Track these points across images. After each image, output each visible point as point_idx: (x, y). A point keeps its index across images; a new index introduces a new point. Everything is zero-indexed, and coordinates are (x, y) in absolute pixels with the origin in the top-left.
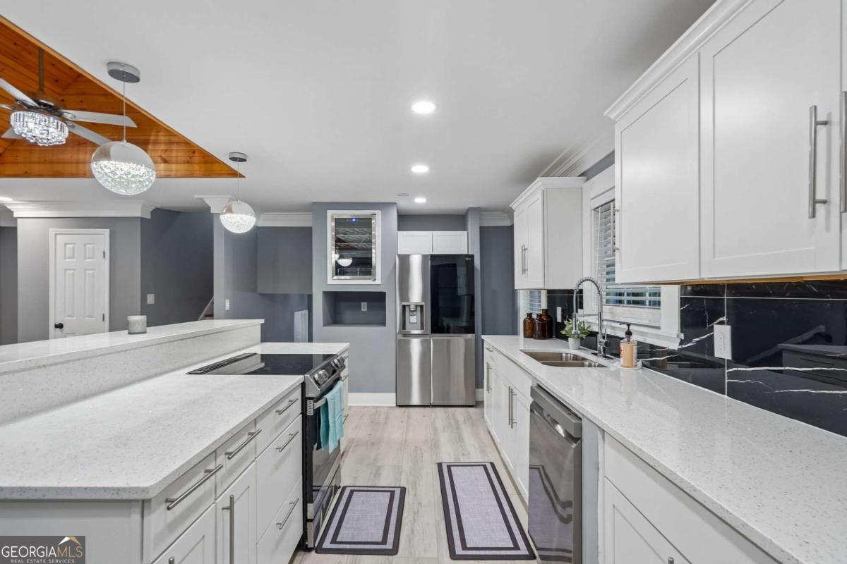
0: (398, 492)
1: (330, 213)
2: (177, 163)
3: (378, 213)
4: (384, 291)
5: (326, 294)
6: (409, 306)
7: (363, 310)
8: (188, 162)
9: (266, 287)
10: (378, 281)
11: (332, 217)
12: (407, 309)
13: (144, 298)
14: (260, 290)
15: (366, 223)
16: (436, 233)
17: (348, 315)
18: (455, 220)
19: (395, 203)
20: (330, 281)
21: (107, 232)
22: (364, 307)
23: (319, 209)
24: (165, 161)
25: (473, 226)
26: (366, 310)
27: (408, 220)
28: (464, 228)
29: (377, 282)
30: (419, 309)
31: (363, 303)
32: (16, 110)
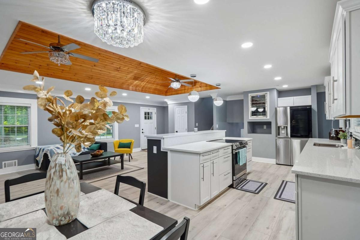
0: (264, 183)
1: (249, 95)
2: (203, 87)
3: (268, 93)
4: (270, 121)
5: (249, 122)
6: (281, 127)
7: (264, 128)
8: (206, 86)
9: (229, 120)
10: (269, 118)
11: (250, 96)
12: (280, 128)
13: (195, 124)
14: (228, 121)
15: (264, 97)
16: (295, 97)
17: (258, 130)
18: (306, 91)
19: (275, 88)
20: (250, 118)
21: (187, 106)
22: (265, 127)
23: (246, 93)
24: (200, 87)
25: (314, 93)
26: (266, 128)
27: (281, 93)
28: (310, 94)
29: (267, 118)
30: (285, 128)
31: (264, 126)
32: (172, 82)
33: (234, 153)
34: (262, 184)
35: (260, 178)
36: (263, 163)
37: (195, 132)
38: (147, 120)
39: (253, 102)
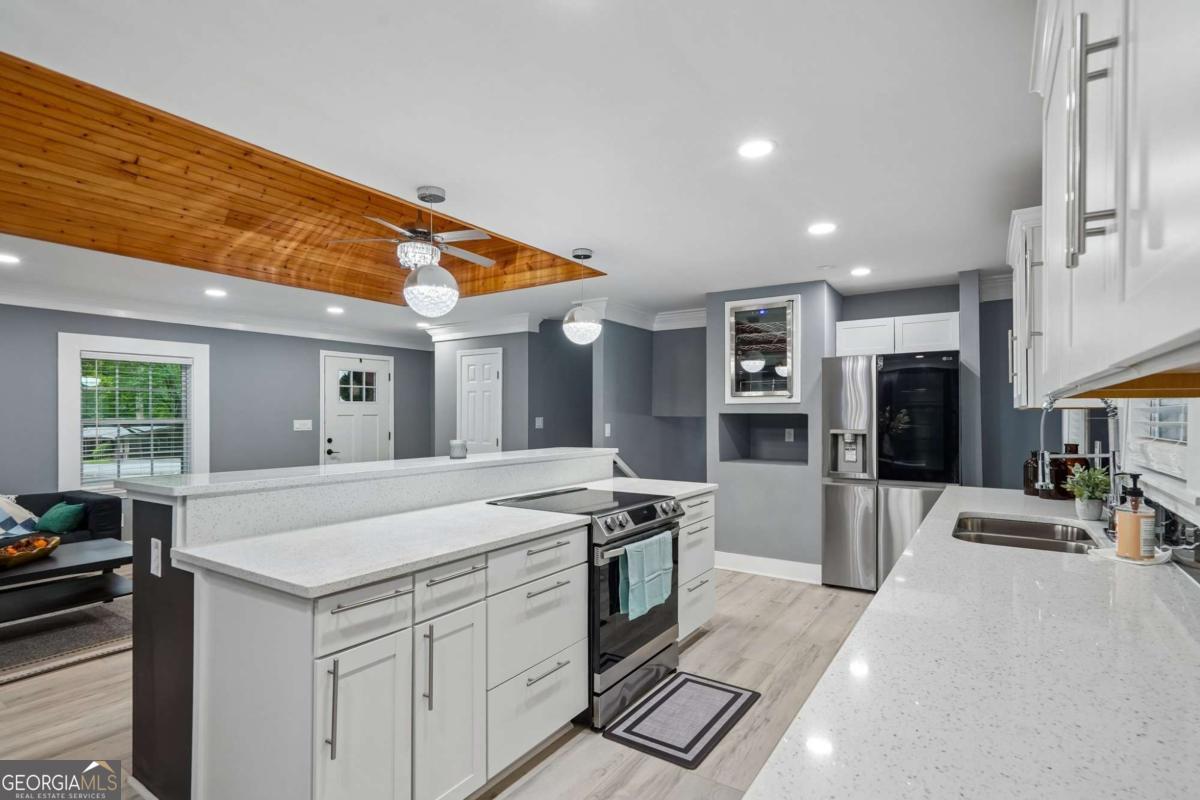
0: (746, 695)
1: (729, 305)
2: (541, 268)
3: (798, 298)
4: (804, 412)
5: (724, 417)
6: (843, 435)
7: (787, 440)
8: (551, 266)
9: (662, 408)
10: (796, 399)
11: (732, 309)
12: (840, 439)
13: (532, 422)
14: (656, 412)
15: (779, 314)
16: (899, 320)
17: (766, 447)
18: (937, 296)
19: (825, 281)
20: (729, 399)
21: (500, 350)
22: (789, 435)
23: (713, 301)
24: (531, 269)
25: (970, 302)
26: (792, 440)
27: (851, 304)
28: (954, 306)
29: (793, 400)
30: (860, 440)
31: (787, 430)
32: (401, 242)
33: (600, 562)
34: (737, 696)
35: (733, 668)
36: (773, 580)
37: (452, 458)
38: (353, 405)
39: (741, 336)
